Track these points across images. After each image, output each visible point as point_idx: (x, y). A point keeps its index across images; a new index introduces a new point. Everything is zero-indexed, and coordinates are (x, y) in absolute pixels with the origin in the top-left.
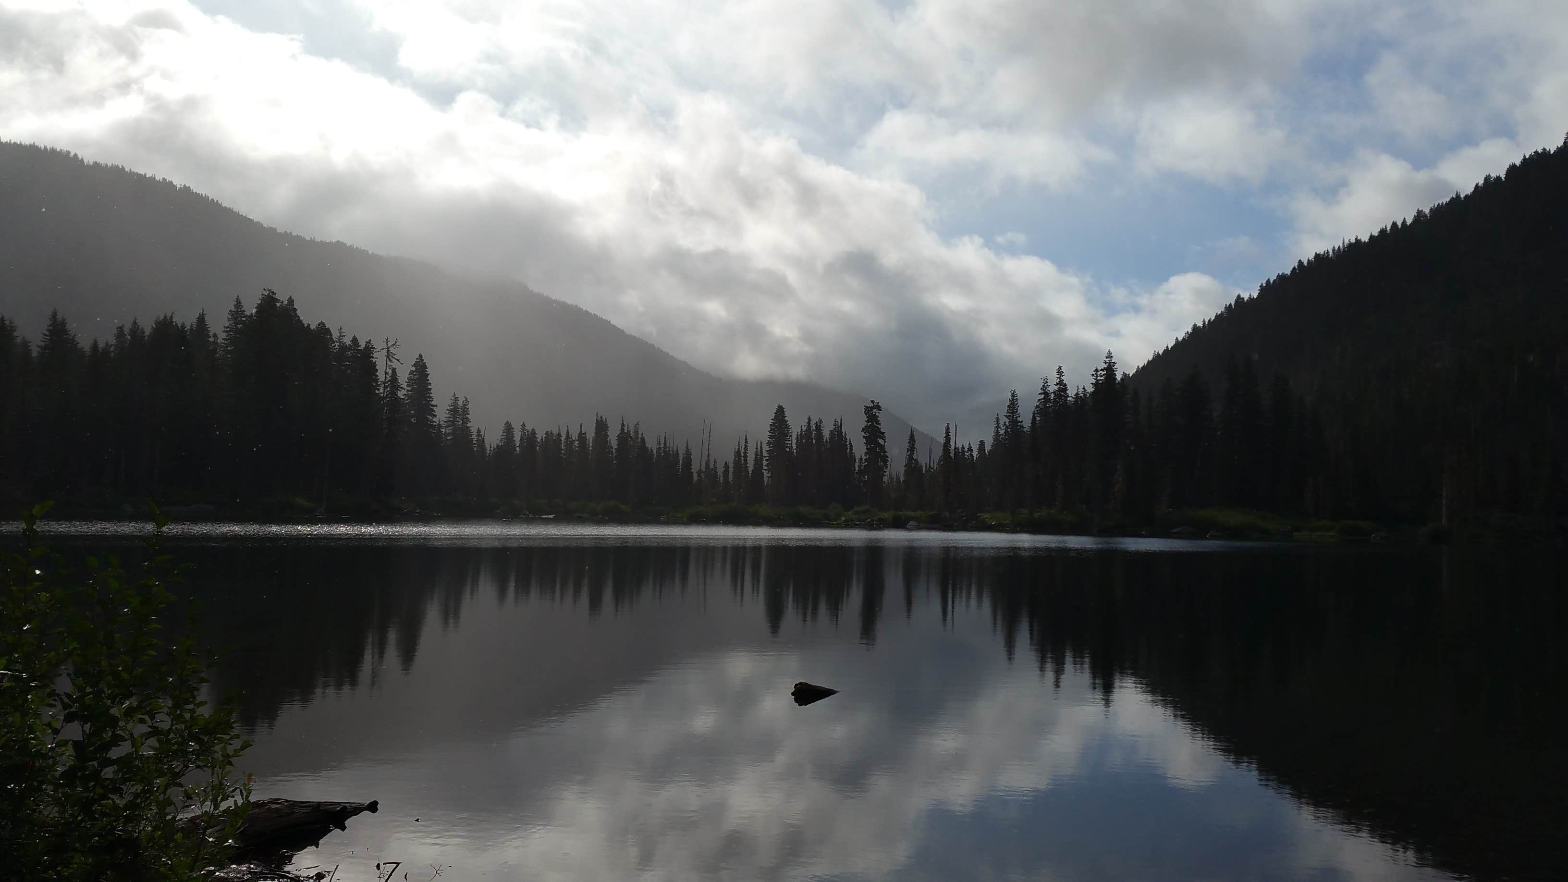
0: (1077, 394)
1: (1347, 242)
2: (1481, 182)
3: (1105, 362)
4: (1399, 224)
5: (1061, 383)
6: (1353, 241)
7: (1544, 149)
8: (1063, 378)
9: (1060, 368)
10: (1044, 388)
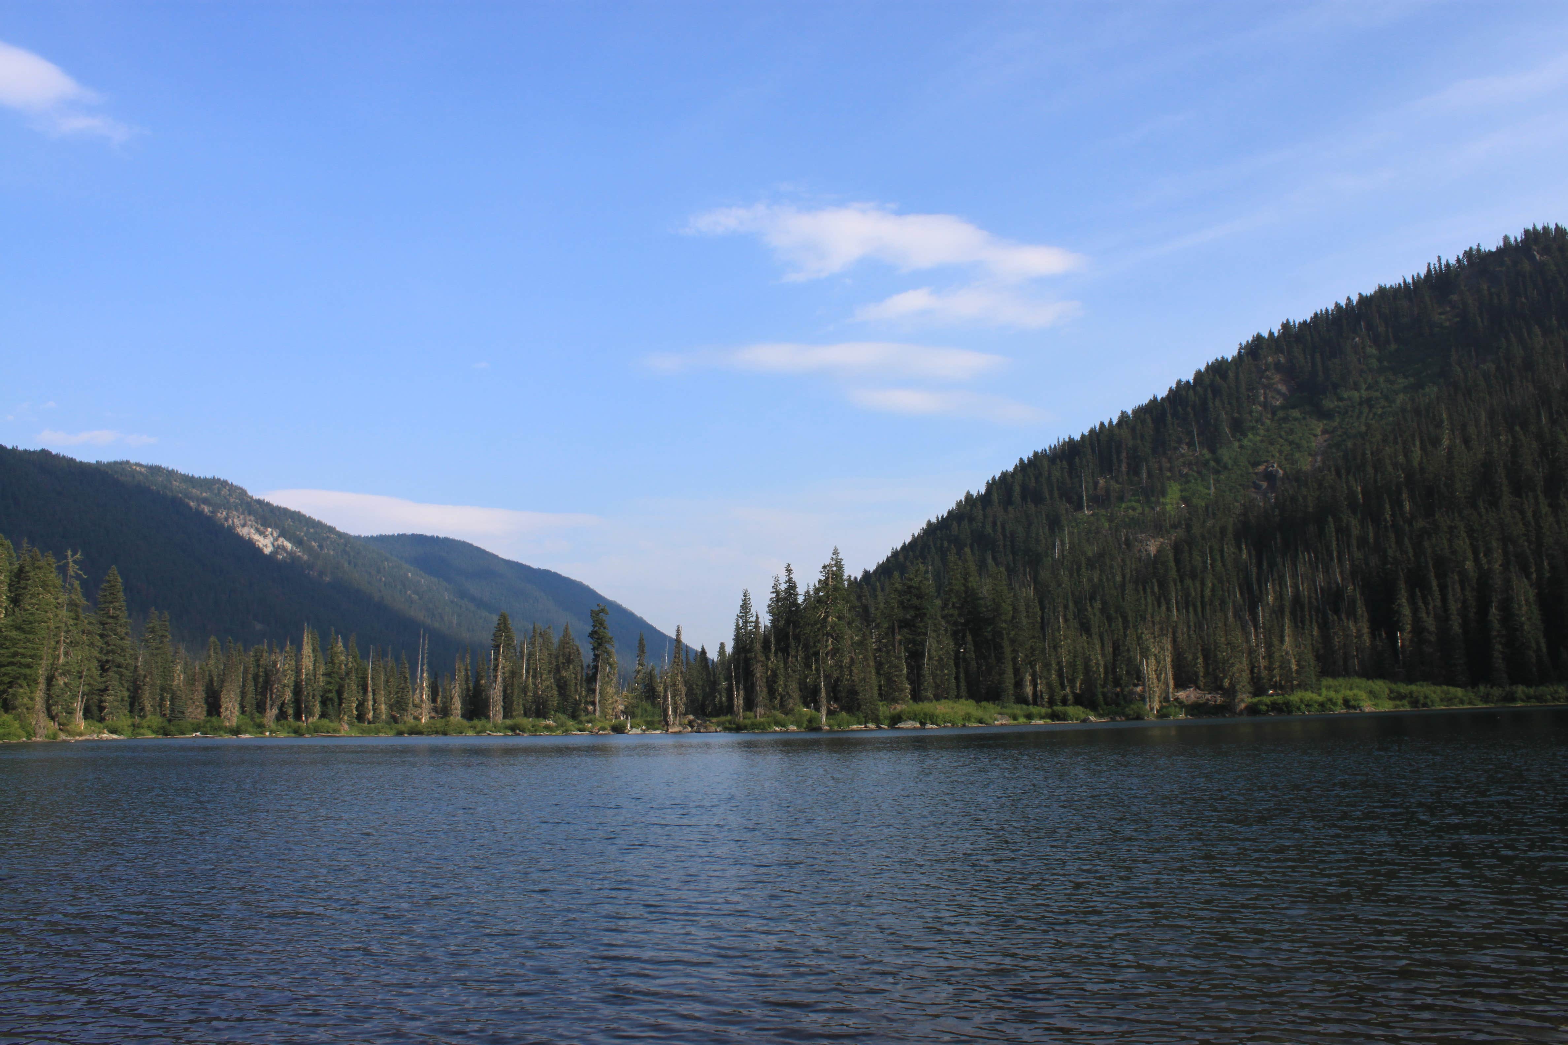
0: (808, 592)
1: (1061, 441)
2: (1174, 386)
3: (832, 559)
4: (1107, 424)
5: (790, 580)
6: (1067, 440)
7: (1223, 358)
8: (791, 576)
9: (789, 565)
10: (775, 586)
